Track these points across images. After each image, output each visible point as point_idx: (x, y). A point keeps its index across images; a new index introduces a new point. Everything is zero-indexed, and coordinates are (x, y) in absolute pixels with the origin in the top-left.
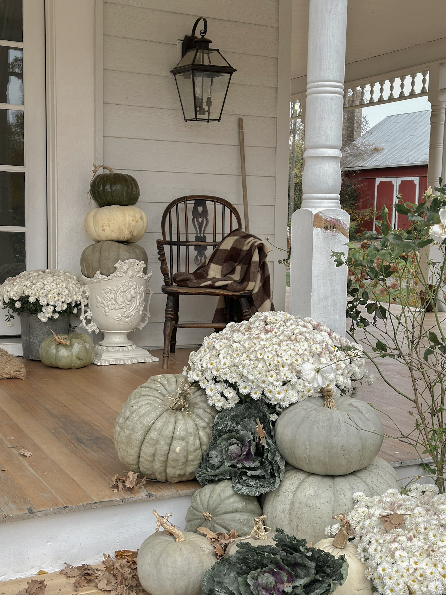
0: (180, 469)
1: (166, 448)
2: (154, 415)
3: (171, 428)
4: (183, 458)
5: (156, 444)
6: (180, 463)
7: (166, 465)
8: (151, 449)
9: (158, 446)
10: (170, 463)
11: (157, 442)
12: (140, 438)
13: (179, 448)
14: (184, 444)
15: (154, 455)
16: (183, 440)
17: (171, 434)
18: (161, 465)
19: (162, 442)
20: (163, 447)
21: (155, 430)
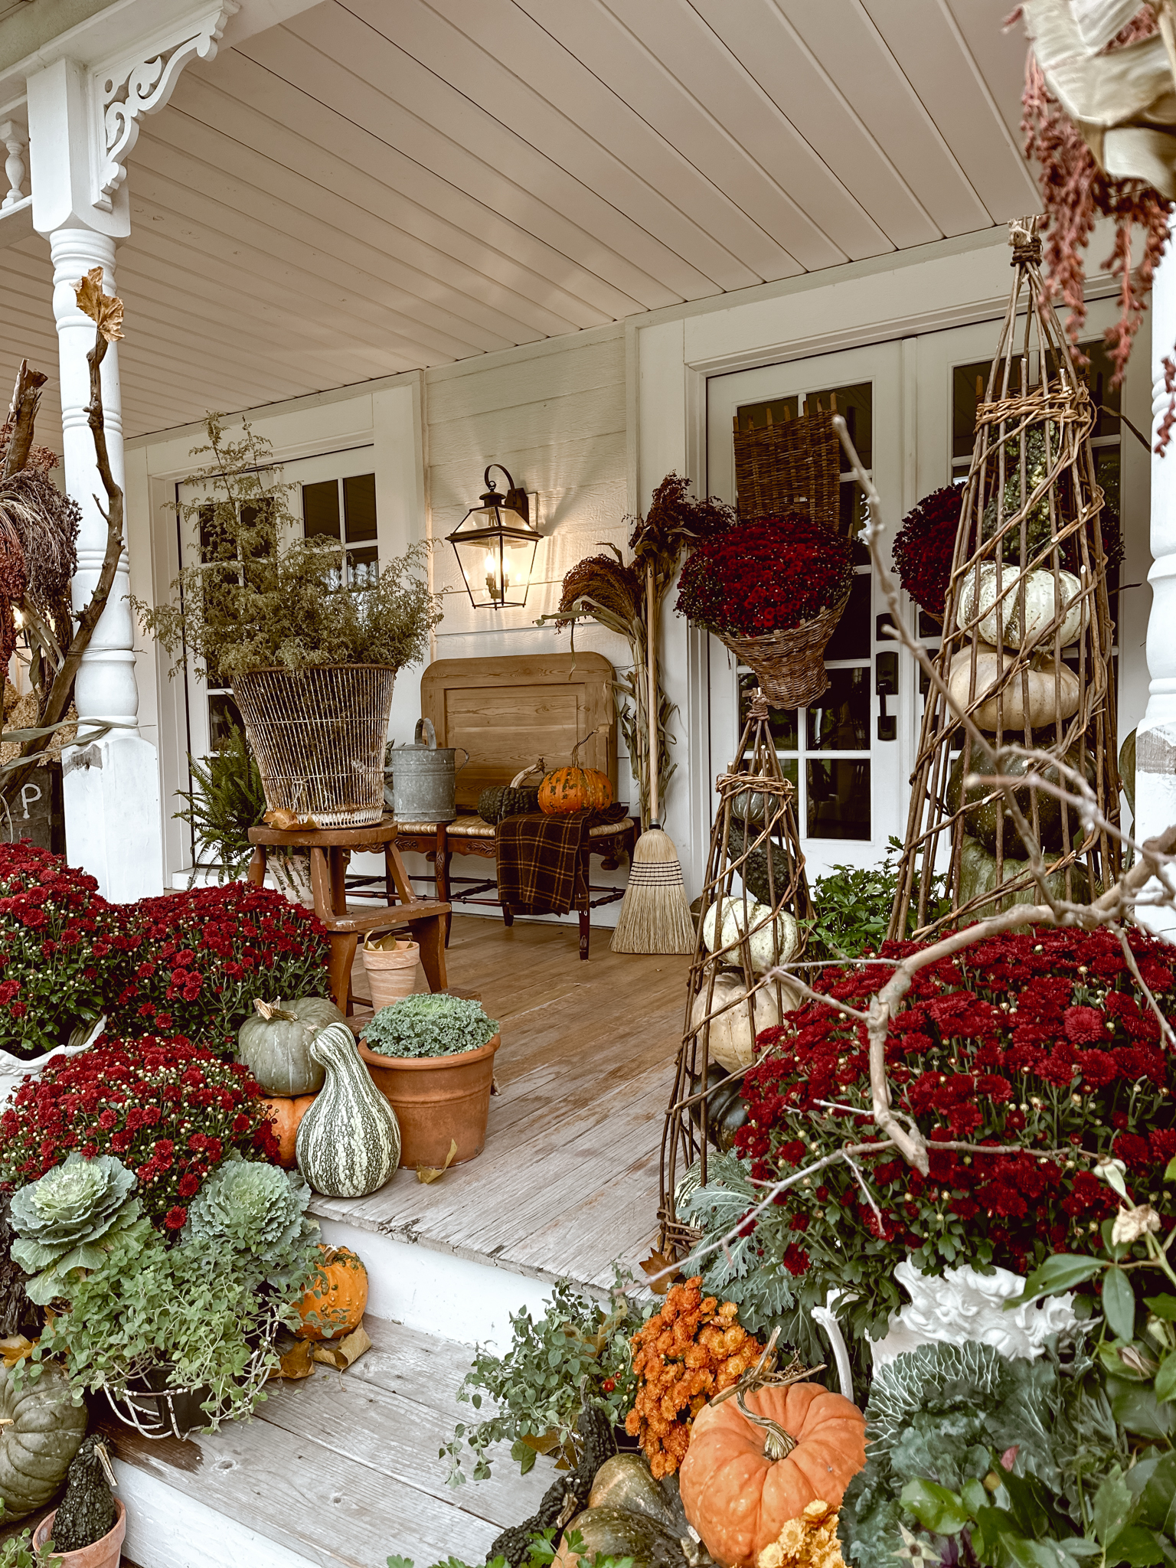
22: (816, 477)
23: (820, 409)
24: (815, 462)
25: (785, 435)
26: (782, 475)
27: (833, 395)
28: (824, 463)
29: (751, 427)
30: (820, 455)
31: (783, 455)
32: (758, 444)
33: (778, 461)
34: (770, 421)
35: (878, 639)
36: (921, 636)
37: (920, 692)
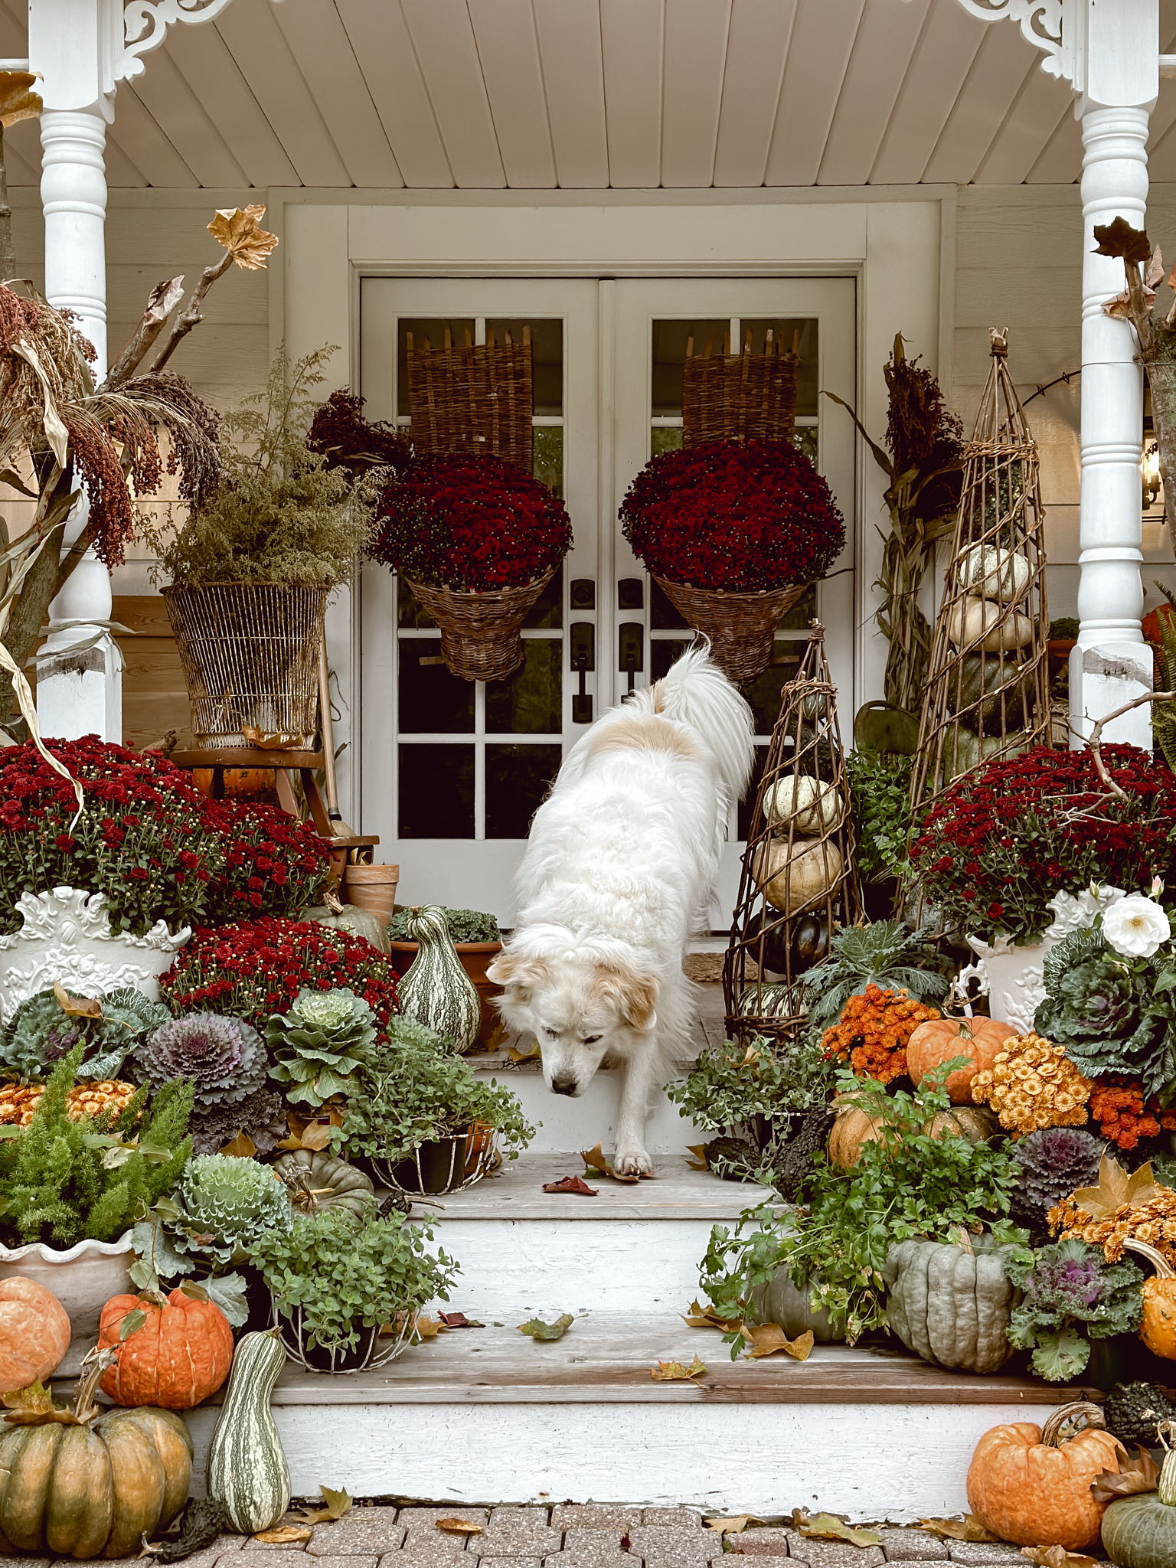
22: (501, 417)
23: (508, 341)
24: (499, 399)
25: (465, 363)
26: (461, 408)
27: (526, 330)
28: (512, 402)
29: (427, 347)
30: (506, 392)
31: (461, 385)
32: (434, 369)
33: (456, 392)
34: (448, 345)
35: (573, 607)
36: (621, 607)
37: (621, 670)
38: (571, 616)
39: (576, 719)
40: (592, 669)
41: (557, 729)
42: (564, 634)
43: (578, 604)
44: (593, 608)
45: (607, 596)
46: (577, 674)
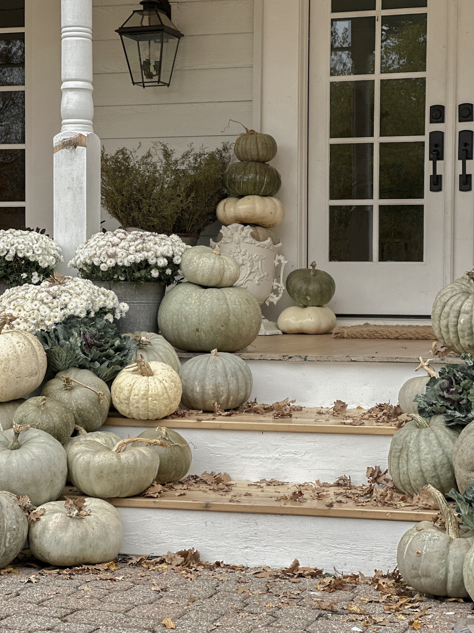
0: (468, 340)
1: (454, 319)
2: (450, 295)
3: (459, 304)
4: (467, 329)
5: (448, 317)
6: (466, 334)
7: (458, 336)
8: (445, 321)
9: (449, 319)
10: (460, 333)
11: (448, 315)
12: (439, 312)
13: (463, 320)
14: (467, 316)
15: (447, 326)
16: (468, 314)
17: (458, 308)
18: (453, 335)
19: (452, 315)
20: (452, 319)
21: (448, 305)
35: (431, 122)
36: (460, 121)
37: (459, 159)
38: (430, 127)
39: (431, 190)
40: (442, 159)
41: (421, 195)
42: (426, 139)
43: (435, 120)
44: (443, 121)
45: (451, 114)
46: (432, 162)
